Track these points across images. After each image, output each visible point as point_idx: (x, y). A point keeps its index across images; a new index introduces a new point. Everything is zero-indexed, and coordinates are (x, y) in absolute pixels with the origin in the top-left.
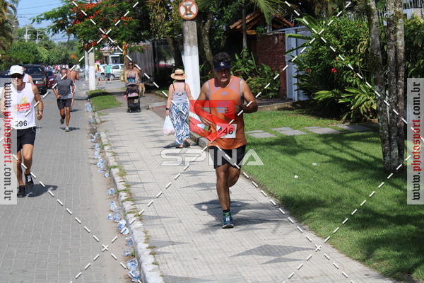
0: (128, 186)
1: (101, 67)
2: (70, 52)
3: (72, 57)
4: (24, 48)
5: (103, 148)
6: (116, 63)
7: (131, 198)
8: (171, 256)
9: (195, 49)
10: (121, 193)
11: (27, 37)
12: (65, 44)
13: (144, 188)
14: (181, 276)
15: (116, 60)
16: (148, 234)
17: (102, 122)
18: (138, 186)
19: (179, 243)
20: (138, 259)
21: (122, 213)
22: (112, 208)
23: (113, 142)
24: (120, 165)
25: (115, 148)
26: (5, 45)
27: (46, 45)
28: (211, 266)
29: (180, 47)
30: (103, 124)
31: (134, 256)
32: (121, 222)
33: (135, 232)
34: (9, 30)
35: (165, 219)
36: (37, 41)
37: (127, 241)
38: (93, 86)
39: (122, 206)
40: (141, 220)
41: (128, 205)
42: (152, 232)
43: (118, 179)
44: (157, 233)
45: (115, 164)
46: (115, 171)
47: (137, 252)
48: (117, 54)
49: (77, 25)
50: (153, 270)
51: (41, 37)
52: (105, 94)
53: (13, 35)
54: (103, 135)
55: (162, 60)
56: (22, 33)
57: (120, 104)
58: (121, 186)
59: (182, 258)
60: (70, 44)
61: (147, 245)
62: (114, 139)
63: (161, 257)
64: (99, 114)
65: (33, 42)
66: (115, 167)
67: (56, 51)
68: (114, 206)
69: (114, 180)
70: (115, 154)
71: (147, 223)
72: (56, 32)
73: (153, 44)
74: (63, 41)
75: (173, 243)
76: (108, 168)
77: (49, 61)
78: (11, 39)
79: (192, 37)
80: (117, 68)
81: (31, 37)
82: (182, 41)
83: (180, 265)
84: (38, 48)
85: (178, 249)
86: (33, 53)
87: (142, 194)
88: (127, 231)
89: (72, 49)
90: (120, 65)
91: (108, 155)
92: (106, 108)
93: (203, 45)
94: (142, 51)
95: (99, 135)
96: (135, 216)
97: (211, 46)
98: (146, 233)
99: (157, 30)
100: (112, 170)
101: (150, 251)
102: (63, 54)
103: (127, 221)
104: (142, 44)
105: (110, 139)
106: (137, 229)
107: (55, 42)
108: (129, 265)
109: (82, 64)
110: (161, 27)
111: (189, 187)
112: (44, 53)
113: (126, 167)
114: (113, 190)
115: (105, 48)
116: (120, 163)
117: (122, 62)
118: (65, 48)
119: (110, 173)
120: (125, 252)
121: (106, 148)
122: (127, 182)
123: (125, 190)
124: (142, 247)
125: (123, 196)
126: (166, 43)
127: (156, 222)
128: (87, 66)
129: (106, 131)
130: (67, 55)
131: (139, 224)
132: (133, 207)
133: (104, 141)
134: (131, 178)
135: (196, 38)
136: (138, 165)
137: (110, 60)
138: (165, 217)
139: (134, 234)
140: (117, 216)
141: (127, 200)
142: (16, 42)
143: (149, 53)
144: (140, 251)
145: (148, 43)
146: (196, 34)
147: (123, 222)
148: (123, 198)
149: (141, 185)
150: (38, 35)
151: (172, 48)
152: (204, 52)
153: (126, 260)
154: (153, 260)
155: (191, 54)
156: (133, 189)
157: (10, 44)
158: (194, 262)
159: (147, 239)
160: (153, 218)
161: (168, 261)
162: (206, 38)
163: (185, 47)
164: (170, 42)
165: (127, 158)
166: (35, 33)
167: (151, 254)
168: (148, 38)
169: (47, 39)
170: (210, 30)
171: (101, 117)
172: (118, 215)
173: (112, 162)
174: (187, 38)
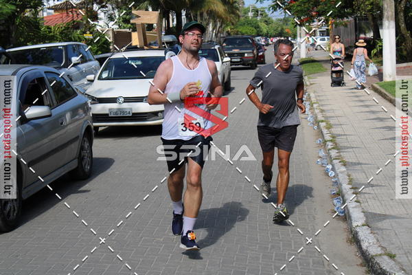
0: (333, 137)
1: (310, 39)
2: (284, 27)
3: (286, 31)
4: (248, 24)
5: (312, 106)
6: (323, 35)
7: (336, 147)
8: (371, 196)
9: (393, 24)
10: (328, 143)
11: (250, 14)
12: (281, 20)
13: (347, 139)
14: (379, 213)
15: (322, 33)
16: (351, 177)
17: (311, 84)
18: (342, 137)
19: (377, 186)
20: (343, 197)
21: (328, 159)
22: (320, 155)
23: (320, 100)
24: (326, 120)
25: (322, 105)
26: (234, 21)
27: (266, 21)
28: (405, 206)
29: (379, 22)
30: (312, 86)
31: (339, 195)
32: (328, 167)
33: (340, 175)
34: (237, 9)
35: (366, 166)
36: (259, 18)
37: (334, 182)
38: (303, 55)
39: (329, 153)
40: (345, 165)
41: (334, 153)
42: (354, 176)
43: (325, 131)
44: (358, 176)
45: (323, 119)
46: (322, 125)
47: (342, 192)
48: (324, 29)
49: (292, 4)
50: (355, 207)
51: (262, 15)
52: (314, 61)
53: (239, 13)
54: (312, 95)
55: (362, 33)
56: (246, 11)
57: (326, 69)
58: (328, 137)
59: (380, 199)
60: (285, 21)
61: (350, 186)
62: (321, 98)
63: (362, 196)
64: (309, 78)
65: (255, 18)
66: (322, 121)
67: (274, 25)
68: (322, 153)
69: (322, 132)
70: (322, 111)
71: (350, 168)
72: (275, 10)
73: (355, 20)
74: (279, 18)
75: (372, 186)
76: (317, 122)
77: (268, 34)
78: (239, 16)
79: (390, 13)
80: (324, 40)
81: (254, 14)
82: (381, 17)
83: (379, 204)
84: (260, 24)
85: (376, 190)
86: (256, 28)
87: (346, 144)
88: (333, 174)
89: (287, 24)
90: (326, 38)
91: (317, 111)
92: (314, 73)
93: (399, 20)
94: (346, 26)
95: (309, 95)
96: (340, 162)
97: (406, 21)
98: (349, 176)
99: (359, 8)
100: (320, 123)
101: (353, 191)
102: (279, 29)
103: (333, 166)
104: (345, 19)
105: (318, 98)
106: (341, 172)
107: (274, 19)
108: (335, 201)
109: (295, 37)
110: (362, 5)
111: (386, 139)
112: (264, 28)
113: (332, 121)
114: (321, 140)
115: (314, 24)
116: (327, 118)
117: (328, 35)
118: (281, 23)
119: (318, 126)
120: (331, 191)
121: (315, 106)
122: (333, 134)
123: (331, 141)
124: (346, 187)
125: (330, 145)
126: (366, 19)
127: (358, 167)
128: (298, 38)
129: (314, 92)
130: (282, 29)
131: (343, 169)
132: (338, 155)
133: (313, 100)
134: (336, 130)
135: (394, 14)
136: (342, 120)
137: (318, 33)
138: (366, 164)
139: (339, 177)
140: (325, 162)
141: (333, 148)
142: (242, 19)
143: (351, 27)
144: (344, 191)
145: (351, 19)
146: (393, 11)
147: (330, 167)
148: (330, 147)
149: (345, 137)
150: (259, 13)
151: (372, 23)
152: (400, 27)
153: (333, 198)
154: (355, 199)
155: (388, 28)
156: (338, 140)
157: (237, 20)
158: (391, 203)
159: (350, 182)
160: (355, 164)
161: (368, 200)
162: (402, 14)
163: (384, 22)
164: (370, 18)
165: (333, 114)
166: (257, 11)
167: (353, 193)
168: (351, 14)
169: (267, 16)
170: (406, 7)
171: (311, 80)
172: (325, 160)
173: (320, 117)
174: (385, 14)
